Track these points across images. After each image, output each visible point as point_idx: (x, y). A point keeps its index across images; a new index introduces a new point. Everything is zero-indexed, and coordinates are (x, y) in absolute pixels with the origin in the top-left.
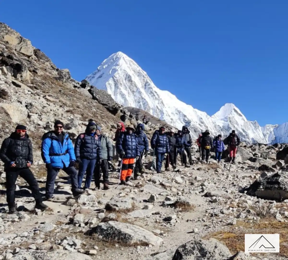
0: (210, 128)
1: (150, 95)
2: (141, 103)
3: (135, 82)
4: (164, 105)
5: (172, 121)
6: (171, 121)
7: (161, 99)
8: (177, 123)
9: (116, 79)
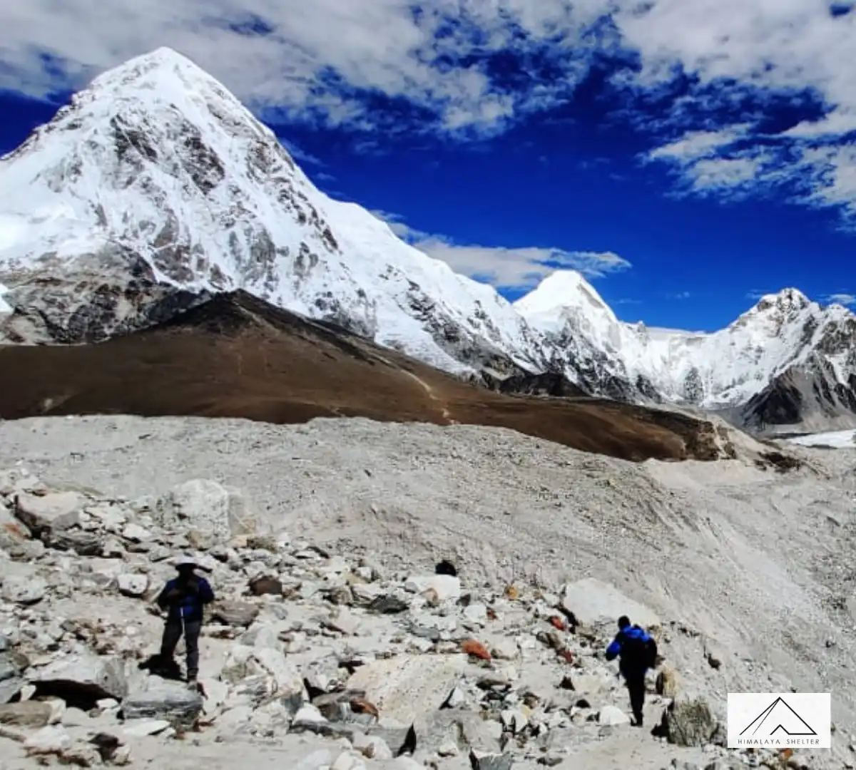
0: (508, 335)
1: (280, 206)
2: (238, 229)
3: (216, 150)
4: (334, 244)
5: (363, 299)
6: (356, 297)
7: (323, 222)
8: (380, 308)
9: (129, 129)
